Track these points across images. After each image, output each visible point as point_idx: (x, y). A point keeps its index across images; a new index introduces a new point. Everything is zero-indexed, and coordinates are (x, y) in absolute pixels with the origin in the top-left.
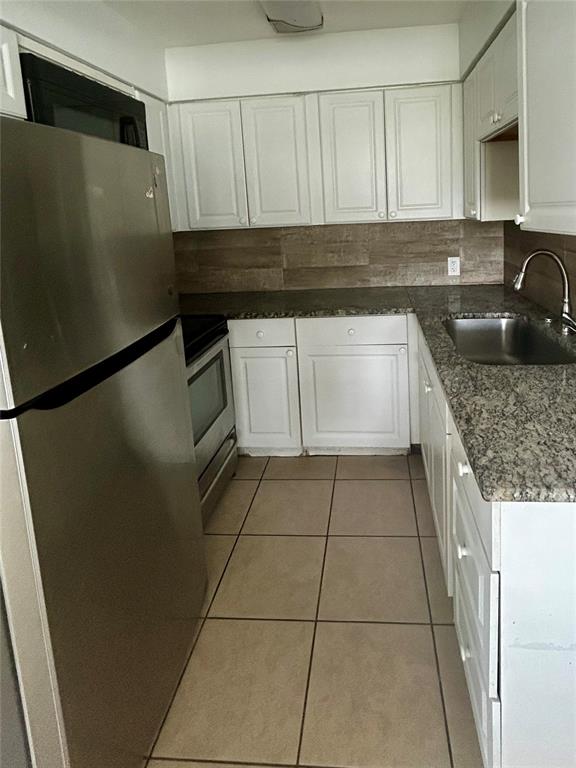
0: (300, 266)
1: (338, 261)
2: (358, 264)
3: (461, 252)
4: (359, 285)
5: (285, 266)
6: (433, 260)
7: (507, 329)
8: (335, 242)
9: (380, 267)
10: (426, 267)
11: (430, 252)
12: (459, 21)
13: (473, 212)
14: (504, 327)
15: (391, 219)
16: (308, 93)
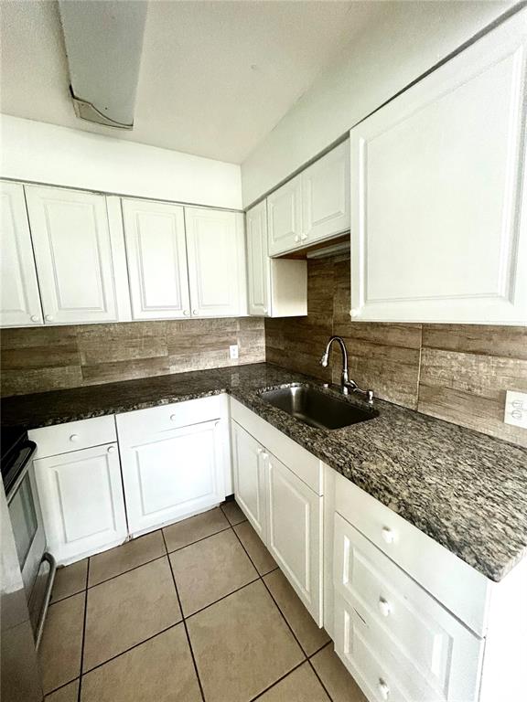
0: (100, 361)
1: (140, 354)
2: (158, 355)
3: (239, 343)
4: (160, 373)
5: (84, 364)
6: (220, 349)
7: (296, 395)
8: (136, 338)
9: (177, 357)
10: (213, 354)
11: (217, 342)
12: (242, 165)
13: (265, 311)
14: (294, 394)
15: (194, 317)
16: (110, 194)
